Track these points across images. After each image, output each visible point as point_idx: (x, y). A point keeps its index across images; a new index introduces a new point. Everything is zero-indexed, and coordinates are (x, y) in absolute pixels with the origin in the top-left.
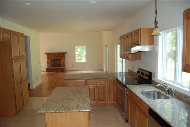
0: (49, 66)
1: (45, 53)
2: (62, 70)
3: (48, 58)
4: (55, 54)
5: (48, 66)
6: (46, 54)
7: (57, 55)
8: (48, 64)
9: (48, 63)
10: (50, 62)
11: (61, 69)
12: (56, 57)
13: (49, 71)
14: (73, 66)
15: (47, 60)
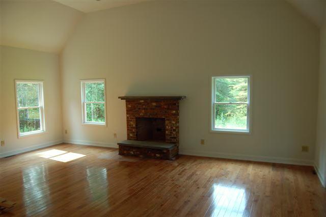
0: (131, 135)
1: (122, 98)
2: (164, 153)
3: (129, 111)
4: (148, 100)
5: (128, 135)
6: (124, 101)
7: (154, 104)
8: (128, 130)
9: (128, 127)
10: (134, 125)
11: (160, 151)
12: (151, 109)
13: (125, 152)
14: (203, 142)
15: (127, 118)
